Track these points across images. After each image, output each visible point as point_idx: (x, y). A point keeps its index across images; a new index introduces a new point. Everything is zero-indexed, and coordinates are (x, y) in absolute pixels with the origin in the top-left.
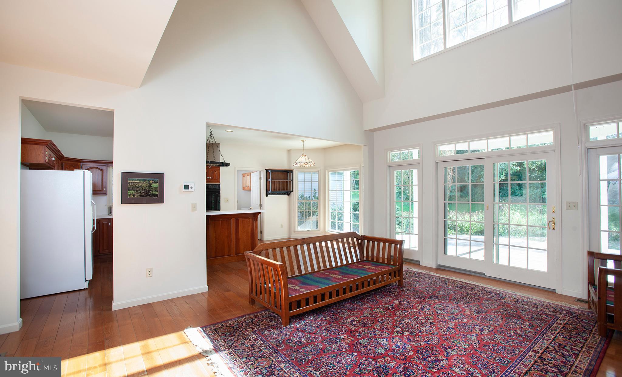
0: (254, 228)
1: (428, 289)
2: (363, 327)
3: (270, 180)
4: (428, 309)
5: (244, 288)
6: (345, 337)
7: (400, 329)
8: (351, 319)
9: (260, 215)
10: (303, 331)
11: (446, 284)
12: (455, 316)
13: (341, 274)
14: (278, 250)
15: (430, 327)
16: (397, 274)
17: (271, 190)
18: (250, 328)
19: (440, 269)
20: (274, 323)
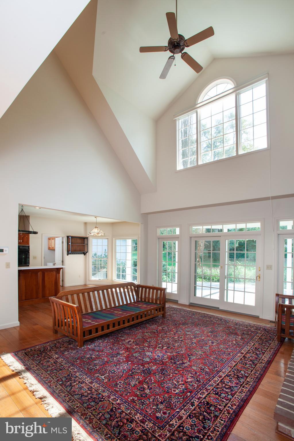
0: (57, 279)
1: (181, 319)
2: (136, 345)
3: (70, 244)
4: (181, 332)
5: (49, 322)
6: (123, 352)
7: (161, 345)
8: (128, 341)
9: (61, 270)
10: (93, 350)
11: (194, 315)
12: (197, 335)
13: (122, 311)
14: (75, 296)
15: (181, 343)
16: (161, 310)
17: (71, 251)
18: (54, 350)
19: (192, 305)
20: (72, 346)
